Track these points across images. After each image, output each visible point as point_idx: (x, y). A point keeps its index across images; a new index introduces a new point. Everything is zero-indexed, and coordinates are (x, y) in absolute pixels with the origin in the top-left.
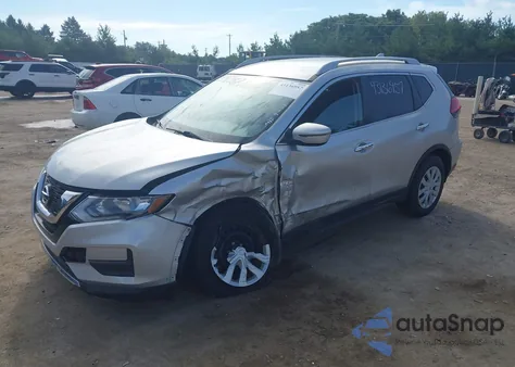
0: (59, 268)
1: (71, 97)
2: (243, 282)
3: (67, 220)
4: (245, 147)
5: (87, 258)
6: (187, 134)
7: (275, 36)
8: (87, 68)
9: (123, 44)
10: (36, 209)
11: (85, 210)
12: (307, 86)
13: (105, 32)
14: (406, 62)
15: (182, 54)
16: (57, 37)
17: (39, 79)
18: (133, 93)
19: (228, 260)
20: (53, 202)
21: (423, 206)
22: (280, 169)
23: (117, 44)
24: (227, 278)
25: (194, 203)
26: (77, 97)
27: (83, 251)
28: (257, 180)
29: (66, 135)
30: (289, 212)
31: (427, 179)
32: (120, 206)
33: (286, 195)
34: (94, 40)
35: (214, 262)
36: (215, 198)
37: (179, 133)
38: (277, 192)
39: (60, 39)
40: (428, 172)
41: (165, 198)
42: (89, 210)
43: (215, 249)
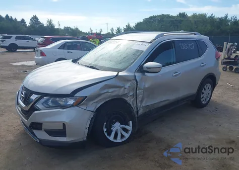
0: (29, 133)
1: (34, 51)
2: (119, 140)
3: (33, 109)
4: (120, 74)
5: (43, 128)
6: (92, 67)
7: (128, 24)
8: (42, 38)
9: (58, 27)
10: (18, 103)
11: (42, 104)
12: (150, 44)
13: (50, 22)
14: (195, 34)
15: (85, 32)
16: (28, 24)
17: (20, 43)
18: (63, 49)
19: (112, 129)
20: (26, 100)
21: (203, 103)
22: (137, 84)
23: (56, 27)
24: (111, 138)
25: (95, 101)
26: (37, 51)
27: (41, 124)
28: (126, 89)
29: (32, 68)
30: (141, 105)
31: (205, 90)
32: (60, 102)
33: (140, 97)
34: (45, 25)
35: (105, 130)
36: (106, 98)
37: (88, 67)
38: (136, 96)
39: (29, 25)
40: (205, 86)
41: (82, 98)
42: (44, 104)
43: (105, 123)
